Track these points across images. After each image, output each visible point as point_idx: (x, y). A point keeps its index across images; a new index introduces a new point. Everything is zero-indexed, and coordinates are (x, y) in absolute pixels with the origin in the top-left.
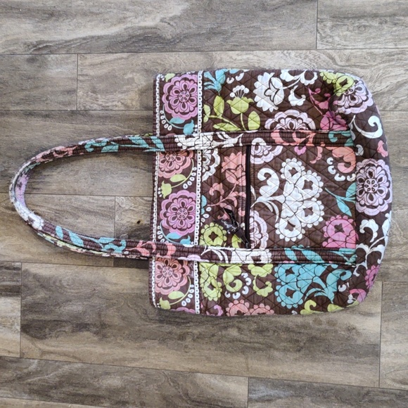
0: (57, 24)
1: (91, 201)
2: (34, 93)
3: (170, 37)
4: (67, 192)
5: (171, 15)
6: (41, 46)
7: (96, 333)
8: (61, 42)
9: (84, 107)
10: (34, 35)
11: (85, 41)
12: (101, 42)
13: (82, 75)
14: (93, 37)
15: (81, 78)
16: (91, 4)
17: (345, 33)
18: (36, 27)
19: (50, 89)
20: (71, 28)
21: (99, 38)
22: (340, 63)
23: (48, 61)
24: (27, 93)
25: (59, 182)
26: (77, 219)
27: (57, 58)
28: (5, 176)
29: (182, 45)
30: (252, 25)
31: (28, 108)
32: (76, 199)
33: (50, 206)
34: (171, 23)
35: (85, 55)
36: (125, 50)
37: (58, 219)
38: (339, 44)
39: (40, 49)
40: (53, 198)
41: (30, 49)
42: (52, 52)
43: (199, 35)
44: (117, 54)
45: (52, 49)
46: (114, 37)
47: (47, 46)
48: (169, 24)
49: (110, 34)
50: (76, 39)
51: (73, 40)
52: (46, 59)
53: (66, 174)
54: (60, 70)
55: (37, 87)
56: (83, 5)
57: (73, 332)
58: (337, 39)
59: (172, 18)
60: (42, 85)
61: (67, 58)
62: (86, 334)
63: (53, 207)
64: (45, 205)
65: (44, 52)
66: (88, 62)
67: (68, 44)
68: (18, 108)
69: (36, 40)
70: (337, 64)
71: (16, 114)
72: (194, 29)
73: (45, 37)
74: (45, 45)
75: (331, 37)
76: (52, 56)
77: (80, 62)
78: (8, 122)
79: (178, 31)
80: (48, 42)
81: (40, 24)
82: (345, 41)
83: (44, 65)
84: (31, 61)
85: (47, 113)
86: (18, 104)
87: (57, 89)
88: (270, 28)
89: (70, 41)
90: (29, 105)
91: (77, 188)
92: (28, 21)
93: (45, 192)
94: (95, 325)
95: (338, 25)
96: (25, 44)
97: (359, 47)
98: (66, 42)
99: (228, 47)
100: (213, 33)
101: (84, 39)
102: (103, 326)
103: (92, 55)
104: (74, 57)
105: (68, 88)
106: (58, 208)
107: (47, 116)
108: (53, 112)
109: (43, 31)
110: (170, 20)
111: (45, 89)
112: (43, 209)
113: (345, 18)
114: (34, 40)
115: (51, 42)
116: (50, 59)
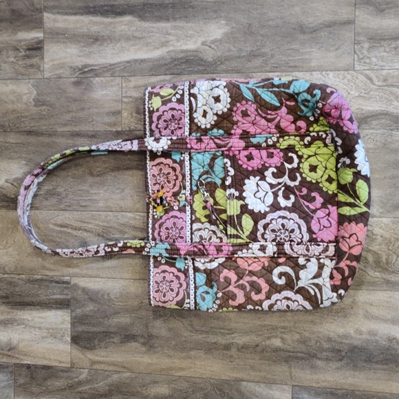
0: (102, 48)
1: (137, 217)
2: (80, 114)
3: (210, 60)
4: (114, 209)
5: (211, 39)
6: (86, 70)
7: (144, 344)
8: (106, 65)
9: (129, 127)
10: (80, 59)
11: (129, 64)
12: (144, 65)
13: (126, 97)
14: (136, 61)
15: (125, 100)
16: (134, 28)
17: (382, 54)
18: (82, 51)
19: (96, 110)
20: (115, 52)
21: (142, 61)
22: (377, 83)
23: (93, 84)
24: (74, 114)
25: (106, 200)
26: (124, 235)
27: (101, 80)
28: (54, 195)
29: (223, 67)
30: (291, 47)
31: (74, 129)
32: (123, 216)
33: (97, 222)
34: (213, 46)
35: (129, 78)
36: (168, 72)
37: (105, 235)
38: (376, 65)
39: (85, 72)
40: (100, 215)
41: (75, 73)
42: (97, 76)
43: (239, 57)
44: (160, 77)
45: (98, 72)
46: (157, 60)
47: (92, 70)
48: (210, 47)
49: (153, 57)
50: (120, 63)
51: (117, 64)
52: (92, 82)
53: (113, 192)
54: (105, 92)
55: (83, 109)
56: (127, 29)
57: (121, 343)
58: (374, 59)
59: (214, 42)
60: (88, 106)
61: (112, 81)
62: (134, 344)
63: (101, 224)
64: (93, 221)
65: (89, 75)
66: (132, 84)
67: (113, 67)
68: (65, 129)
69: (82, 64)
70: (374, 84)
71: (63, 135)
72: (234, 52)
73: (90, 61)
74: (90, 68)
75: (368, 58)
76: (97, 79)
77: (124, 84)
78: (56, 143)
79: (219, 54)
80: (93, 65)
81: (85, 49)
82: (382, 61)
83: (89, 87)
84: (77, 84)
85: (93, 133)
86: (65, 125)
87: (102, 110)
88: (308, 50)
89: (114, 65)
90: (76, 126)
91: (123, 206)
92: (74, 46)
93: (93, 209)
94: (142, 336)
95: (375, 46)
96: (71, 67)
97: (396, 67)
98: (111, 65)
99: (268, 69)
100: (253, 55)
101: (128, 62)
102: (151, 336)
103: (136, 78)
104: (118, 80)
105: (113, 109)
106: (105, 224)
107: (93, 136)
108: (98, 133)
109: (89, 55)
110: (211, 43)
111: (91, 110)
112: (90, 226)
113: (381, 40)
114: (79, 64)
115: (96, 65)
116: (95, 82)
